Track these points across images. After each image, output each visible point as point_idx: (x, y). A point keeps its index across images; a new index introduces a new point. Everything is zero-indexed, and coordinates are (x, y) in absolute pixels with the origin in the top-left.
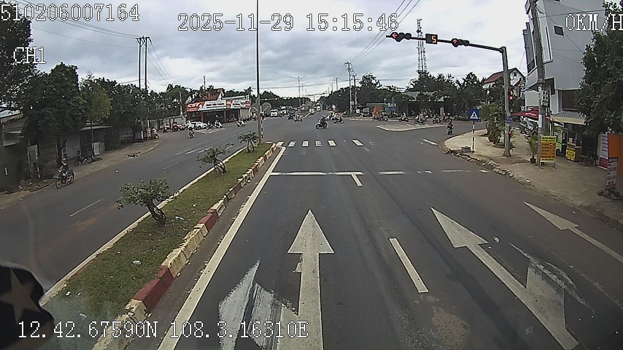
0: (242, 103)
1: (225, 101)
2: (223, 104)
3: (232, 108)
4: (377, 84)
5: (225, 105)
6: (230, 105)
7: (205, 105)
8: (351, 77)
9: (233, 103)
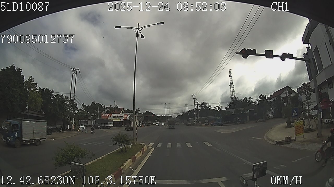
1: (124, 115)
3: (127, 119)
4: (209, 107)
5: (123, 117)
7: (112, 116)
8: (195, 103)
9: (128, 116)
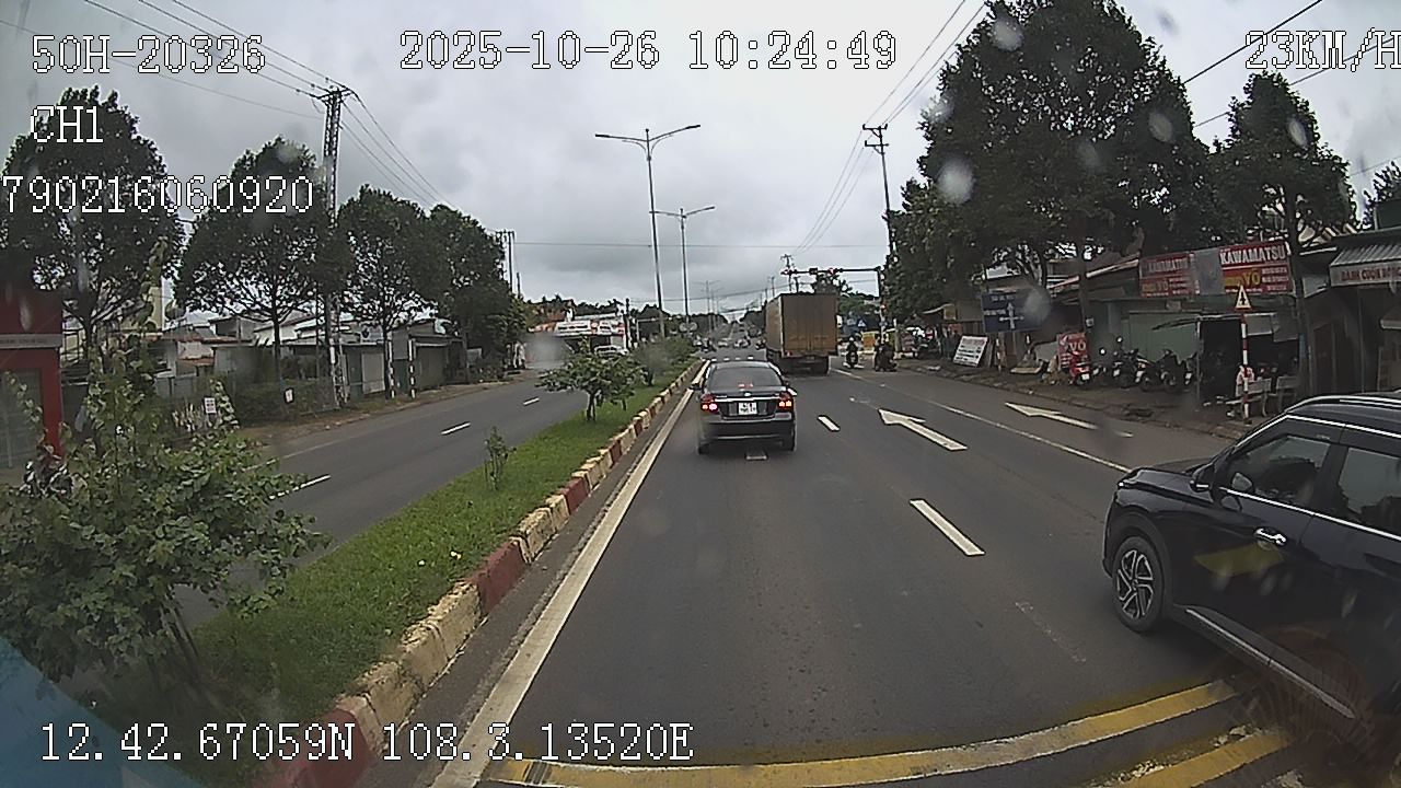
0: (614, 326)
1: (590, 321)
2: (586, 327)
3: (599, 333)
4: (841, 287)
5: (588, 328)
6: (596, 328)
7: (556, 328)
9: (601, 325)
